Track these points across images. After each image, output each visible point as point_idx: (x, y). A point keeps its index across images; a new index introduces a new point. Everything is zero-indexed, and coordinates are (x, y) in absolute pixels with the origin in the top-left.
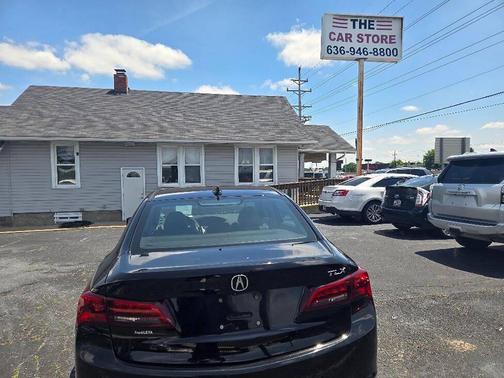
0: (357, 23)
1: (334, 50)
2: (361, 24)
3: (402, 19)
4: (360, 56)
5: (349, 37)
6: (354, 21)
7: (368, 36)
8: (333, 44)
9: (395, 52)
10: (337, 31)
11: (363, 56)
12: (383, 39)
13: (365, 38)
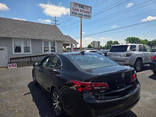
0: (80, 6)
1: (74, 13)
2: (81, 7)
3: (91, 7)
4: (81, 16)
5: (78, 10)
6: (79, 5)
7: (83, 10)
8: (74, 11)
9: (89, 16)
10: (75, 8)
11: (82, 16)
12: (87, 12)
13: (82, 11)
